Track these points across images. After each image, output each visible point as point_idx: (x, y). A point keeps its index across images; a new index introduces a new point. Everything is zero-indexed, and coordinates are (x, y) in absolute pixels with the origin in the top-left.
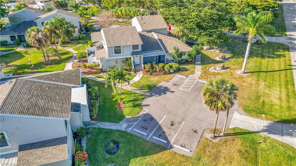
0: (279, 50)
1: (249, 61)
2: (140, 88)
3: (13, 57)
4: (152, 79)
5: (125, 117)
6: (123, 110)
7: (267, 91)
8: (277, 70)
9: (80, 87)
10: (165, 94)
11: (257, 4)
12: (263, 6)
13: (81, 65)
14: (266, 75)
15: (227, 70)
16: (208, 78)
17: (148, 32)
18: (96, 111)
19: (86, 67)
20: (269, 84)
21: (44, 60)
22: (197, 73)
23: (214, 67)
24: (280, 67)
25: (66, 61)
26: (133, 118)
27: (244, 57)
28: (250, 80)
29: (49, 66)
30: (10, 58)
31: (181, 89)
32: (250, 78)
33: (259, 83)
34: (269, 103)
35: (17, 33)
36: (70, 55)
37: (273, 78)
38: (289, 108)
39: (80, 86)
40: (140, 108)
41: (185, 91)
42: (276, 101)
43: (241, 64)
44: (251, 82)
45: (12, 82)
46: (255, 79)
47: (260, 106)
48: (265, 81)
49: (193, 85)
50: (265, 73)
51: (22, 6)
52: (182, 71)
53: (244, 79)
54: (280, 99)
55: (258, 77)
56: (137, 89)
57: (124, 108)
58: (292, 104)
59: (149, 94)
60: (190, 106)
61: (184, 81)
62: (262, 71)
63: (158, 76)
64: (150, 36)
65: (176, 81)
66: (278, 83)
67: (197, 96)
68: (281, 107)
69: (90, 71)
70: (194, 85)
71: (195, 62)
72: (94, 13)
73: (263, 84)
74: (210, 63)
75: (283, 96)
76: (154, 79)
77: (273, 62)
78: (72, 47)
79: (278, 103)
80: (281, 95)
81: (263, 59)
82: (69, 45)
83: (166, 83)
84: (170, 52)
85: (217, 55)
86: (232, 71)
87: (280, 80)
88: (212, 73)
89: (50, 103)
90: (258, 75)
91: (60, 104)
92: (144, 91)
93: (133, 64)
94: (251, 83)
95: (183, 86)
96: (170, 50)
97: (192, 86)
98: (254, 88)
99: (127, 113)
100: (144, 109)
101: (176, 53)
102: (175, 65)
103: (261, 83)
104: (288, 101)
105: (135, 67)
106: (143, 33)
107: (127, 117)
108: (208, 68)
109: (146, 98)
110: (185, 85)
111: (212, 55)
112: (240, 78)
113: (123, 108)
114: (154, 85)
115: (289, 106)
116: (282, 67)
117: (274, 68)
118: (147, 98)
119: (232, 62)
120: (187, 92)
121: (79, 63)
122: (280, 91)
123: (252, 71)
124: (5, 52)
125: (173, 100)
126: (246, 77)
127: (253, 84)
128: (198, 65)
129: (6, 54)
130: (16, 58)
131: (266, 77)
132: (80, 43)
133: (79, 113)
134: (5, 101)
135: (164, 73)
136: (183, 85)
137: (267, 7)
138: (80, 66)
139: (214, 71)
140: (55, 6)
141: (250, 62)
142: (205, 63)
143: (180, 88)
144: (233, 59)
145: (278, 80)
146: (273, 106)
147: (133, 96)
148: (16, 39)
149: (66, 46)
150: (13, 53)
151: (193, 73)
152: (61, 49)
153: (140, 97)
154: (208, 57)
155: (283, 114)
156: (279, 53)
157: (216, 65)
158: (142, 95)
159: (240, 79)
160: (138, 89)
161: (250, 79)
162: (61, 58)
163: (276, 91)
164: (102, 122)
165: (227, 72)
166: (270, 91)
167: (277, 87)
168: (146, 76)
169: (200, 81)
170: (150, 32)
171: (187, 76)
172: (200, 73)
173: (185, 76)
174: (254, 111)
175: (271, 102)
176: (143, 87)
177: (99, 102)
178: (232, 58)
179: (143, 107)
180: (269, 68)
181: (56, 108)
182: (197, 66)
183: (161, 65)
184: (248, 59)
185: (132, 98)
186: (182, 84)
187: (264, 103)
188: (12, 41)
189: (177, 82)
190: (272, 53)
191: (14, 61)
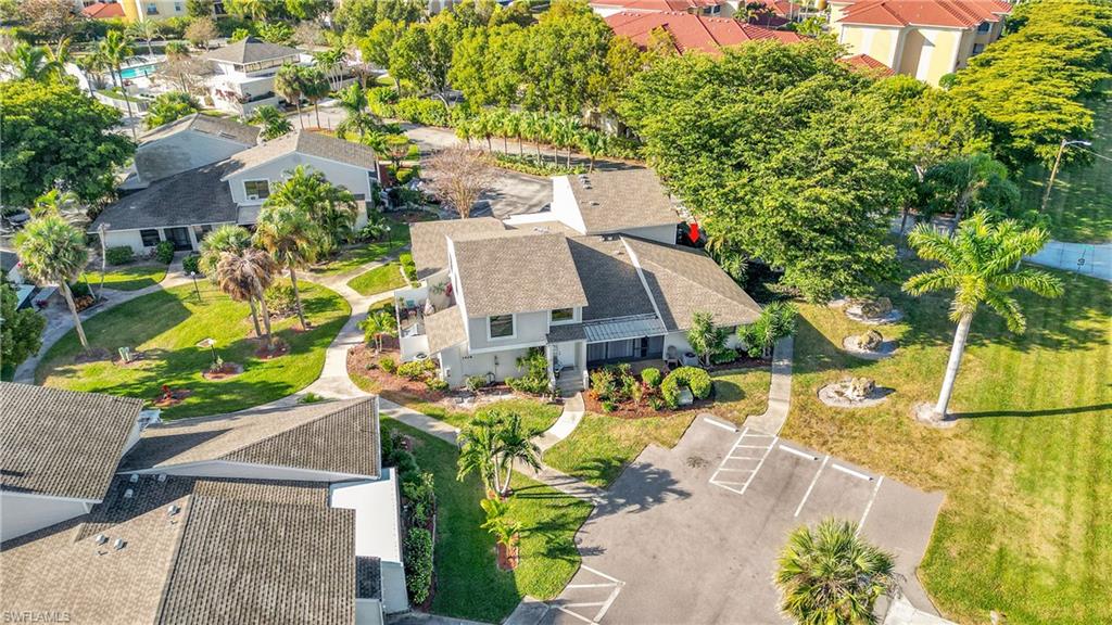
0: (1086, 309)
1: (969, 361)
2: (574, 473)
3: (153, 316)
4: (615, 434)
5: (520, 600)
6: (515, 568)
7: (1018, 506)
8: (1068, 406)
9: (378, 480)
10: (659, 500)
11: (1013, 119)
12: (1037, 130)
13: (376, 363)
14: (1025, 428)
15: (885, 399)
16: (812, 435)
17: (606, 240)
18: (426, 575)
19: (393, 370)
20: (1032, 471)
21: (255, 331)
22: (775, 412)
23: (837, 387)
24: (1079, 392)
25: (326, 340)
26: (548, 603)
27: (949, 340)
28: (962, 452)
29: (269, 361)
30: (142, 320)
31: (717, 483)
32: (964, 442)
33: (994, 468)
34: (1021, 558)
35: (164, 221)
36: (340, 313)
37: (1049, 446)
38: (1091, 586)
39: (376, 478)
40: (573, 562)
41: (727, 495)
42: (1047, 554)
43: (935, 374)
44: (966, 459)
45: (178, 511)
46: (982, 446)
47: (986, 573)
48: (1018, 457)
49: (758, 468)
50: (1022, 419)
51: (178, 106)
52: (724, 399)
53: (943, 445)
54: (1064, 541)
55: (993, 438)
56: (563, 474)
57: (517, 560)
58: (1104, 568)
59: (603, 498)
60: (744, 561)
61: (728, 445)
62: (1012, 409)
63: (637, 417)
64: (614, 253)
65: (699, 447)
66: (1063, 468)
67: (767, 519)
68: (1063, 581)
69: (404, 389)
70: (760, 464)
71: (771, 360)
72: (420, 114)
73: (1009, 471)
74: (824, 367)
75: (1074, 531)
76: (623, 432)
77: (1056, 367)
78: (345, 275)
79: (1053, 563)
80: (1066, 526)
81: (1021, 350)
82: (336, 266)
83: (663, 450)
84: (682, 325)
85: (854, 329)
86: (900, 407)
87: (1072, 457)
88: (830, 413)
89: (294, 596)
90: (995, 429)
91: (322, 597)
92: (586, 484)
93: (550, 370)
94: (964, 464)
95: (721, 468)
96: (682, 319)
97: (755, 472)
98: (975, 492)
99: (526, 581)
100: (586, 567)
101: (702, 333)
102: (699, 379)
103: (1000, 467)
104: (1090, 556)
105: (557, 377)
106: (591, 243)
107: (528, 599)
108: (815, 390)
109: (592, 518)
110: (730, 466)
111: (834, 330)
112: (932, 439)
113: (514, 558)
114: (621, 461)
115: (1091, 580)
116: (1088, 399)
117: (1058, 396)
118: (598, 515)
119: (904, 367)
120: (735, 495)
121: (369, 353)
122: (1068, 507)
123: (975, 410)
124: (124, 290)
125: (686, 530)
126: (950, 434)
127: (974, 472)
128: (781, 371)
129: (130, 302)
130: (163, 321)
131: (1022, 439)
132: (371, 257)
133: (376, 600)
134: (166, 599)
135: (659, 409)
136: (724, 467)
137: (1051, 131)
138: (374, 367)
139: (836, 405)
140: (286, 93)
141: (969, 365)
142: (807, 363)
143: (711, 475)
144: (911, 351)
145: (1064, 457)
146: (1035, 573)
147: (548, 507)
148: (158, 239)
149: (324, 267)
150: (151, 297)
151: (760, 408)
152: (309, 281)
153: (574, 513)
154: (821, 339)
155: (1067, 612)
156: (1082, 325)
157: (846, 375)
158: (580, 503)
159: (929, 446)
160: (567, 475)
161: (962, 446)
162: (308, 324)
163: (1053, 504)
164: (446, 619)
165: (881, 408)
166: (1031, 506)
167: (1056, 489)
168: (595, 416)
169: (782, 447)
170: (616, 236)
171: (739, 424)
172: (785, 408)
173: (732, 421)
174: (964, 594)
175: (1028, 555)
176: (582, 469)
177: (437, 530)
178: (906, 341)
179: (583, 558)
180: (1038, 396)
181: (311, 615)
182: (775, 378)
183: (649, 374)
184: (965, 349)
185: (548, 515)
186: (720, 458)
187: (1002, 557)
188: (146, 245)
189: (702, 449)
190: (1058, 323)
191: (156, 335)
